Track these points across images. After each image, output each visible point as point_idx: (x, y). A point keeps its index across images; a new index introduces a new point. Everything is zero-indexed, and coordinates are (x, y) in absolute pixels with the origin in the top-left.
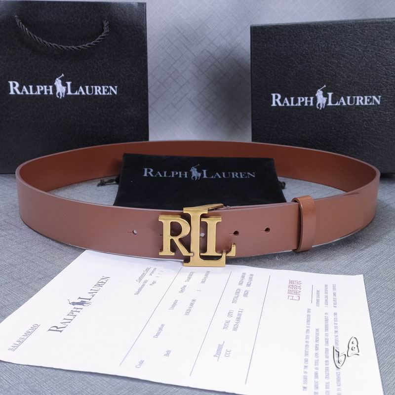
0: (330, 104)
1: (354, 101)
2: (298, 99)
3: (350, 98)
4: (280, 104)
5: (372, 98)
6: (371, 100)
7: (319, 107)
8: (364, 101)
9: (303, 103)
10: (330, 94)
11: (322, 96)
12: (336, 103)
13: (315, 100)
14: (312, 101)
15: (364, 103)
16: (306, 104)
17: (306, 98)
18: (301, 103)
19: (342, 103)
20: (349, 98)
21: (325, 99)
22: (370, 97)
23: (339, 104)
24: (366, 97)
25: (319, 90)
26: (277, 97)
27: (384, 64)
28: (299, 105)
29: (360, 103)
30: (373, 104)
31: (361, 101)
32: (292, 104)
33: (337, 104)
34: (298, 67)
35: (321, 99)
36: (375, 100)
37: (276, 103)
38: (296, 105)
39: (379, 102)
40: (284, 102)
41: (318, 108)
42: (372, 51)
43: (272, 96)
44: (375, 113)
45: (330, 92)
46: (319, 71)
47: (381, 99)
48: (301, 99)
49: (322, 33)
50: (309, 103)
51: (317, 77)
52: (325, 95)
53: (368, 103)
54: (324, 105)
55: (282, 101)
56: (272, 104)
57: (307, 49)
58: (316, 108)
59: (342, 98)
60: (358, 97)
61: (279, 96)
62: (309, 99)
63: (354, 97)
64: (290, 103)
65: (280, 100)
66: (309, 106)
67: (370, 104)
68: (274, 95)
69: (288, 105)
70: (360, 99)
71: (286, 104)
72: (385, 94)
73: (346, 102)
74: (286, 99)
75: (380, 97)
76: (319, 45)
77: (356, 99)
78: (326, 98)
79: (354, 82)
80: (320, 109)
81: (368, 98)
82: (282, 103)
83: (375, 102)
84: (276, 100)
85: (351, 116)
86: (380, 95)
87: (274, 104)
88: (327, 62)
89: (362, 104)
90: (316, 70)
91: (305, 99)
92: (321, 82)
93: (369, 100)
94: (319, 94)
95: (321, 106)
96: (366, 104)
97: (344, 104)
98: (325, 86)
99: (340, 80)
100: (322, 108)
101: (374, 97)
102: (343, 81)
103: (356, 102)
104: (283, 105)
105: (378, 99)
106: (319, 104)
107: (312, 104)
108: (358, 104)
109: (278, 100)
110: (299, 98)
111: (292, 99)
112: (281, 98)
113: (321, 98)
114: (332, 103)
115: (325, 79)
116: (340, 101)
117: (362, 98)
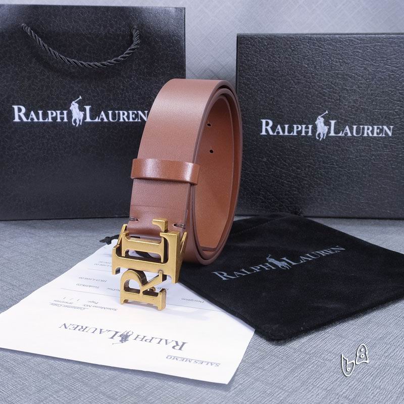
0: (332, 134)
1: (361, 131)
2: (293, 128)
3: (357, 127)
4: (271, 133)
5: (383, 128)
6: (382, 130)
7: (320, 138)
8: (372, 132)
9: (299, 132)
10: (333, 122)
11: (323, 124)
12: (339, 133)
13: (315, 129)
14: (310, 130)
15: (373, 134)
16: (303, 134)
17: (304, 126)
18: (298, 132)
19: (346, 134)
20: (355, 127)
21: (326, 128)
22: (381, 127)
23: (343, 135)
24: (375, 127)
25: (319, 117)
26: (267, 124)
27: (398, 88)
28: (295, 134)
29: (368, 134)
30: (384, 135)
31: (369, 132)
32: (286, 133)
33: (340, 135)
34: (294, 88)
35: (321, 128)
36: (385, 131)
37: (267, 130)
38: (292, 134)
39: (390, 134)
40: (277, 130)
41: (318, 138)
42: (384, 72)
43: (262, 122)
44: (386, 146)
45: (332, 120)
46: (321, 94)
47: (393, 130)
48: (298, 128)
49: (325, 47)
50: (307, 132)
51: (318, 100)
52: (327, 123)
53: (377, 134)
54: (325, 135)
55: (273, 128)
56: (261, 132)
57: (306, 66)
58: (316, 139)
59: (347, 128)
60: (366, 127)
61: (271, 123)
62: (307, 128)
63: (361, 126)
64: (284, 132)
65: (271, 128)
66: (306, 136)
67: (380, 135)
68: (264, 121)
69: (281, 133)
70: (368, 129)
71: (278, 133)
72: (398, 123)
73: (352, 133)
74: (279, 126)
75: (392, 127)
76: (321, 63)
77: (363, 129)
78: (328, 127)
79: (362, 109)
80: (320, 140)
81: (378, 128)
82: (274, 131)
83: (386, 134)
84: (266, 127)
85: (357, 150)
86: (392, 125)
87: (264, 133)
88: (330, 84)
89: (371, 135)
90: (316, 93)
91: (302, 127)
92: (322, 106)
93: (378, 131)
94: (320, 121)
95: (322, 136)
96: (375, 135)
97: (349, 134)
98: (327, 112)
99: (345, 105)
100: (323, 138)
101: (385, 127)
102: (348, 107)
103: (363, 133)
104: (275, 134)
105: (390, 129)
106: (319, 134)
107: (310, 134)
108: (365, 135)
109: (269, 128)
110: (295, 126)
111: (286, 126)
112: (273, 125)
113: (321, 126)
114: (335, 133)
115: (326, 103)
116: (345, 131)
117: (371, 128)
